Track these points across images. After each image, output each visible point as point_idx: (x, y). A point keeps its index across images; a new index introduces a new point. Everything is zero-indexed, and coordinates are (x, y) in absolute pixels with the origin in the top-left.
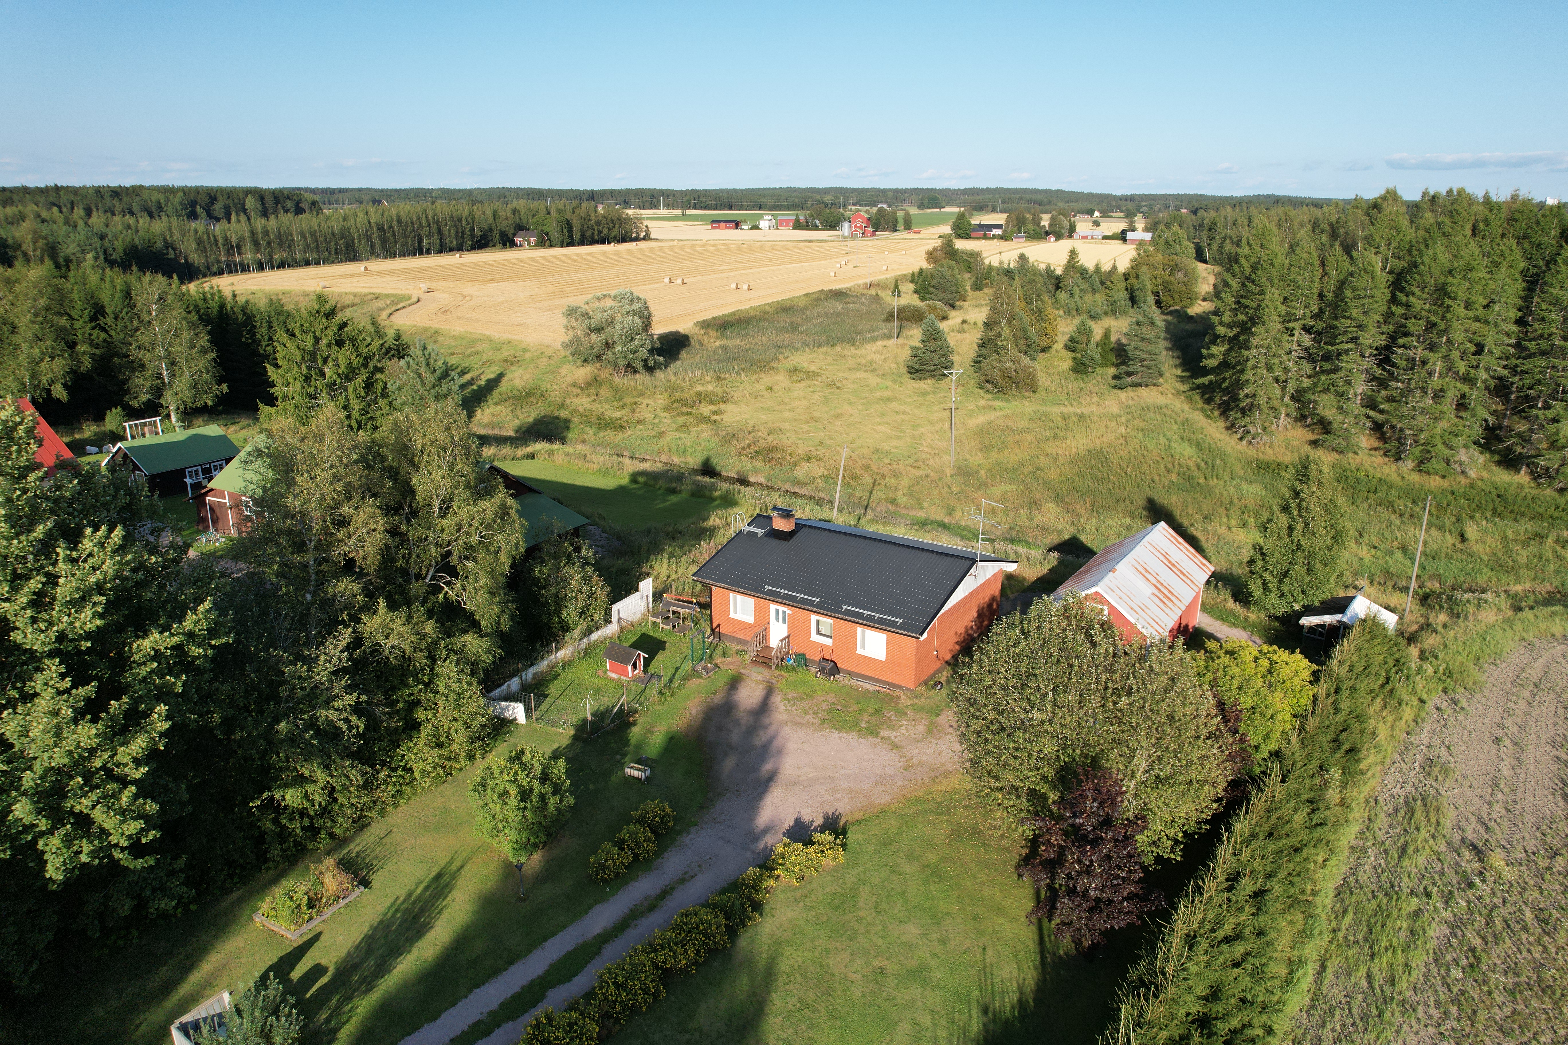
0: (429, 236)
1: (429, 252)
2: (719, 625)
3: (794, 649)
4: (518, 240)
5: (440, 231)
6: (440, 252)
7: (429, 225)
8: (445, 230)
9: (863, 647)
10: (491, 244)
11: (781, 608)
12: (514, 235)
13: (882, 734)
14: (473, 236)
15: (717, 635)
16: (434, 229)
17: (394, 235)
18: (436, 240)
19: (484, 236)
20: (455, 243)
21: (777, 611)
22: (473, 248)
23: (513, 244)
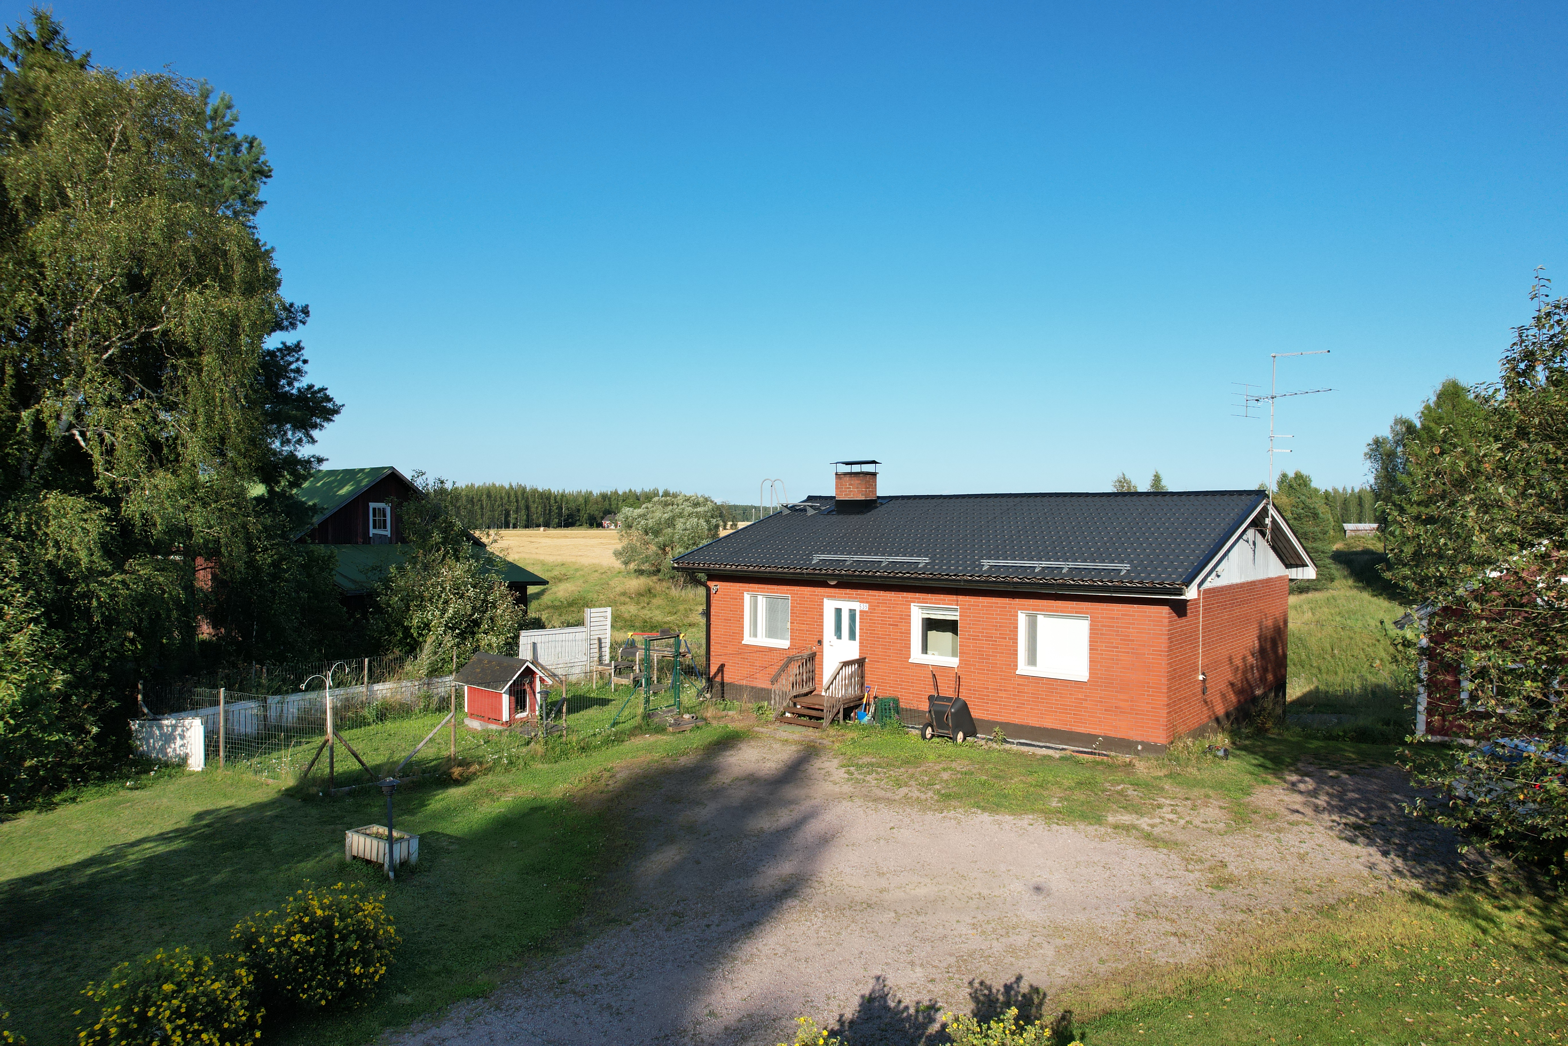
0: (517, 511)
1: (515, 527)
2: (721, 668)
3: (875, 690)
4: (606, 523)
5: (527, 508)
6: (527, 527)
7: (517, 501)
8: (533, 507)
9: (1032, 660)
10: (578, 523)
11: (846, 606)
12: (602, 518)
13: (1111, 819)
14: (560, 514)
15: (717, 688)
16: (522, 504)
17: (482, 508)
18: (523, 514)
19: (570, 516)
20: (541, 520)
21: (838, 611)
22: (559, 526)
23: (600, 525)
